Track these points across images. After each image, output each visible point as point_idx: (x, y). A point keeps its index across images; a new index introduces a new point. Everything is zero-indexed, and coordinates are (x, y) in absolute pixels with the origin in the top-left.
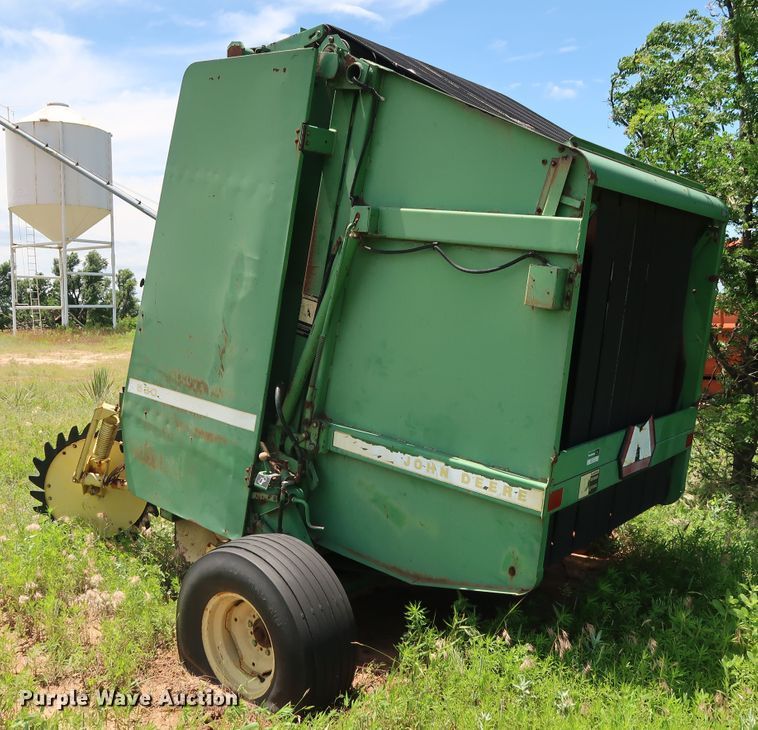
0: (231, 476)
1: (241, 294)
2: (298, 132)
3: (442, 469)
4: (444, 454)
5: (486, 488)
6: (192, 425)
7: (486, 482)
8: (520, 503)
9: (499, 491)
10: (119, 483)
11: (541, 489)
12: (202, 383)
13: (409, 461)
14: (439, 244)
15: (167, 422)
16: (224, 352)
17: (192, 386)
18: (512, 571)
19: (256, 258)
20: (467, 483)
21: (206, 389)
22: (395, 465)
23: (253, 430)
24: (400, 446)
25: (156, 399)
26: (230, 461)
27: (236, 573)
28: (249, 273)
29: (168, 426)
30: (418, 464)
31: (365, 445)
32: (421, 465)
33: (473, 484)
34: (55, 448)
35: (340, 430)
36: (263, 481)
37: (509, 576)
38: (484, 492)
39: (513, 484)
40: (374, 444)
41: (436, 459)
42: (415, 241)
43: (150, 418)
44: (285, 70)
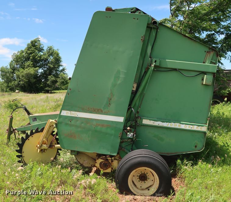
0: (113, 136)
1: (119, 82)
2: (142, 37)
3: (179, 125)
4: (179, 121)
5: (191, 128)
6: (95, 123)
7: (192, 126)
8: (201, 130)
9: (195, 128)
10: (53, 146)
11: (207, 126)
12: (100, 109)
13: (168, 124)
14: (179, 69)
15: (82, 123)
16: (111, 99)
17: (95, 110)
18: (196, 147)
19: (126, 72)
20: (186, 127)
21: (102, 111)
22: (164, 126)
23: (123, 121)
24: (165, 121)
25: (77, 116)
26: (113, 132)
27: (147, 161)
28: (122, 76)
29: (83, 124)
30: (171, 125)
31: (154, 122)
32: (172, 125)
33: (188, 127)
34: (25, 138)
35: (145, 119)
36: (130, 136)
37: (195, 148)
38: (191, 129)
39: (199, 126)
40: (157, 121)
41: (176, 123)
42: (169, 68)
43: (73, 122)
44: (138, 19)
